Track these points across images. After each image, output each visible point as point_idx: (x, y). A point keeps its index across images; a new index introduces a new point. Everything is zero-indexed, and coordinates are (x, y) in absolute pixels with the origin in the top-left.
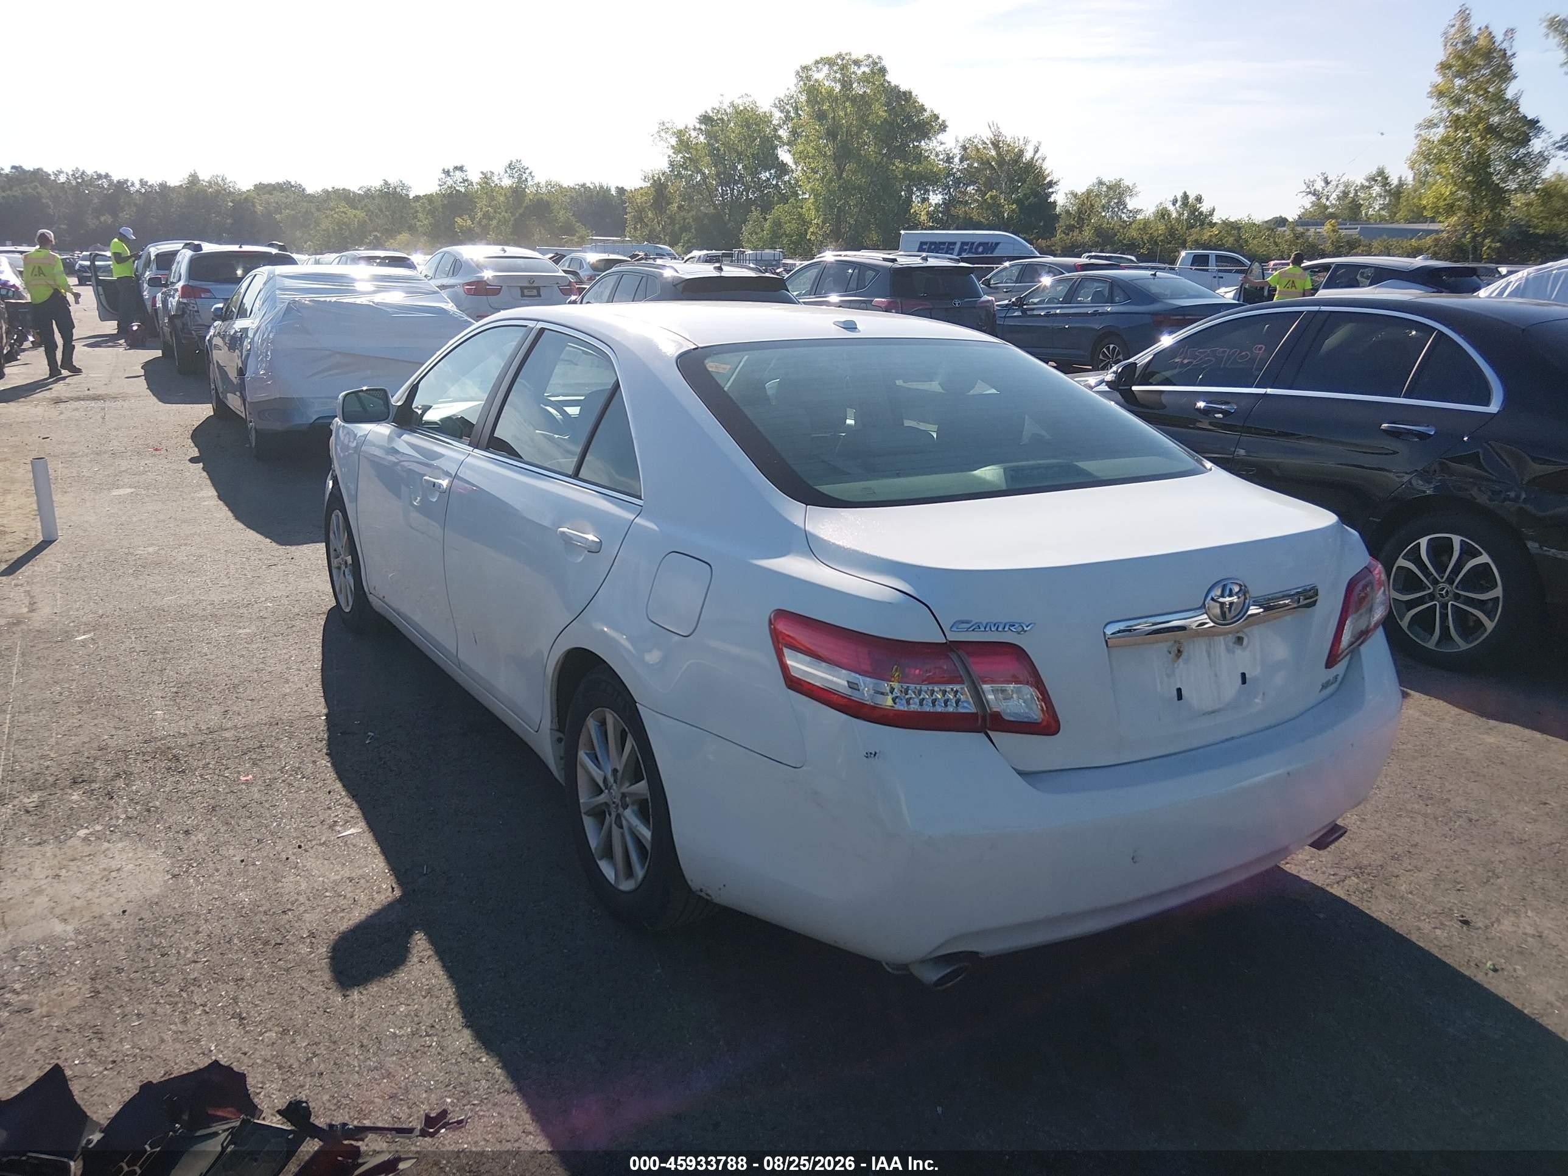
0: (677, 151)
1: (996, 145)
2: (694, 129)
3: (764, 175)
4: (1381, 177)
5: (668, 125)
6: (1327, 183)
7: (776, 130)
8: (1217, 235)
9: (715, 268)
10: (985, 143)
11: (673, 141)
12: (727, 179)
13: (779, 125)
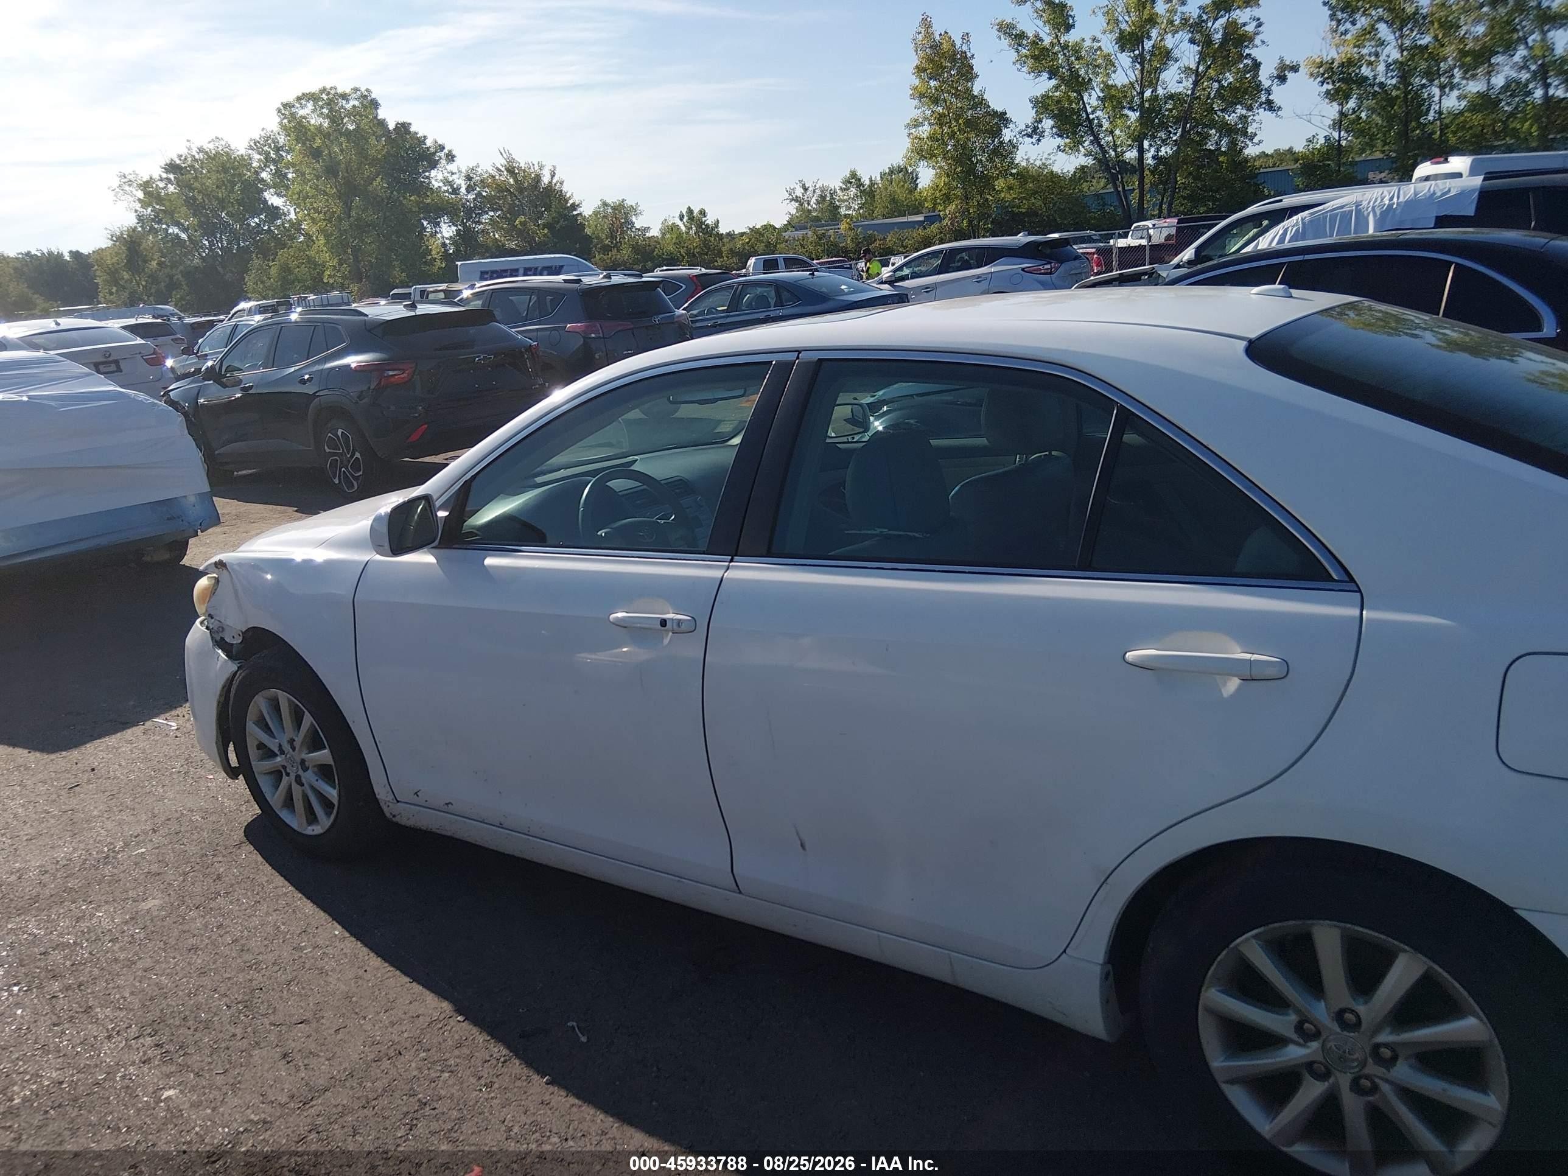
0: (144, 204)
1: (511, 171)
2: (161, 180)
3: (254, 222)
4: (853, 179)
5: (131, 177)
6: (806, 189)
7: (257, 173)
8: (748, 243)
9: (405, 306)
10: (501, 171)
11: (140, 195)
12: (209, 229)
13: (260, 167)
